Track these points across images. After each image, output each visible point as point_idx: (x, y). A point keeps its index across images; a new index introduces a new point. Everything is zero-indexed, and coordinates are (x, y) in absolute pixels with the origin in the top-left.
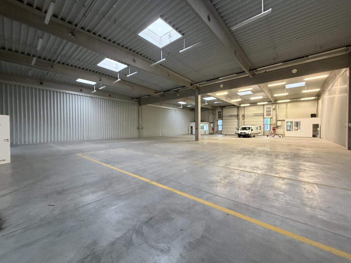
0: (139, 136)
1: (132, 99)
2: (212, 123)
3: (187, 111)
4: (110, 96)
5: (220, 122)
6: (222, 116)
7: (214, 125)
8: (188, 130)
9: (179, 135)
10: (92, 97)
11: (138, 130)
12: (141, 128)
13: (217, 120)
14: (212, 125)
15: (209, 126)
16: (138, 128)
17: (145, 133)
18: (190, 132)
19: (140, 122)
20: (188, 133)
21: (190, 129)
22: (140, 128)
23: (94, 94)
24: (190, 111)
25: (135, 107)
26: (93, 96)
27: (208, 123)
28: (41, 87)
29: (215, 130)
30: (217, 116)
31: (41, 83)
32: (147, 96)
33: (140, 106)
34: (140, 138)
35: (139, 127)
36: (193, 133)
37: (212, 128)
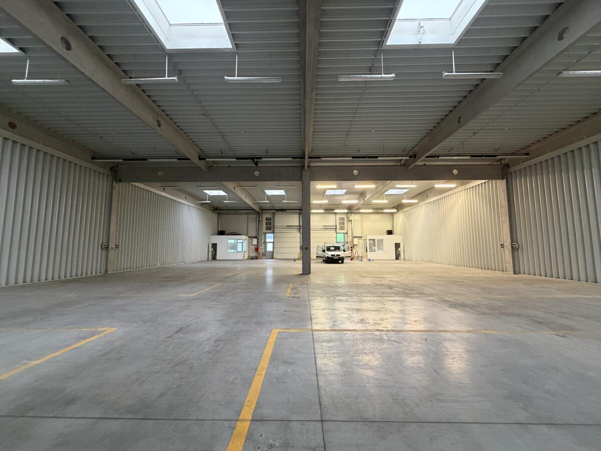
0: (106, 271)
1: (93, 158)
2: (256, 237)
3: (207, 210)
5: (270, 238)
6: (274, 226)
7: (260, 242)
9: (193, 263)
11: (104, 252)
12: (114, 246)
13: (265, 234)
14: (255, 241)
15: (250, 244)
16: (106, 247)
17: (121, 261)
18: (210, 256)
19: (113, 227)
20: (206, 259)
21: (211, 249)
22: (112, 245)
27: (247, 237)
29: (261, 251)
30: (264, 226)
33: (115, 183)
35: (108, 242)
36: (218, 258)
37: (254, 247)
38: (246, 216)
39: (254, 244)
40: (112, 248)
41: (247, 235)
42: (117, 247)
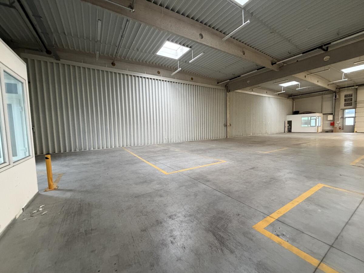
0: (227, 137)
1: (218, 83)
2: (332, 114)
3: (283, 98)
4: (192, 79)
5: (349, 113)
6: (356, 101)
7: (336, 117)
8: (285, 127)
9: (273, 134)
10: (171, 82)
11: (225, 127)
12: (229, 125)
13: (344, 110)
14: (330, 118)
15: (324, 119)
17: (233, 132)
18: (286, 130)
20: (283, 132)
21: (287, 125)
22: (228, 124)
23: (173, 77)
24: (286, 99)
25: (222, 95)
26: (173, 80)
27: (321, 115)
28: (114, 70)
29: (338, 124)
30: (342, 102)
31: (113, 64)
34: (227, 139)
35: (226, 123)
36: (292, 131)
37: (330, 122)
38: (321, 96)
39: (328, 119)
40: (228, 126)
41: (322, 113)
42: (230, 125)
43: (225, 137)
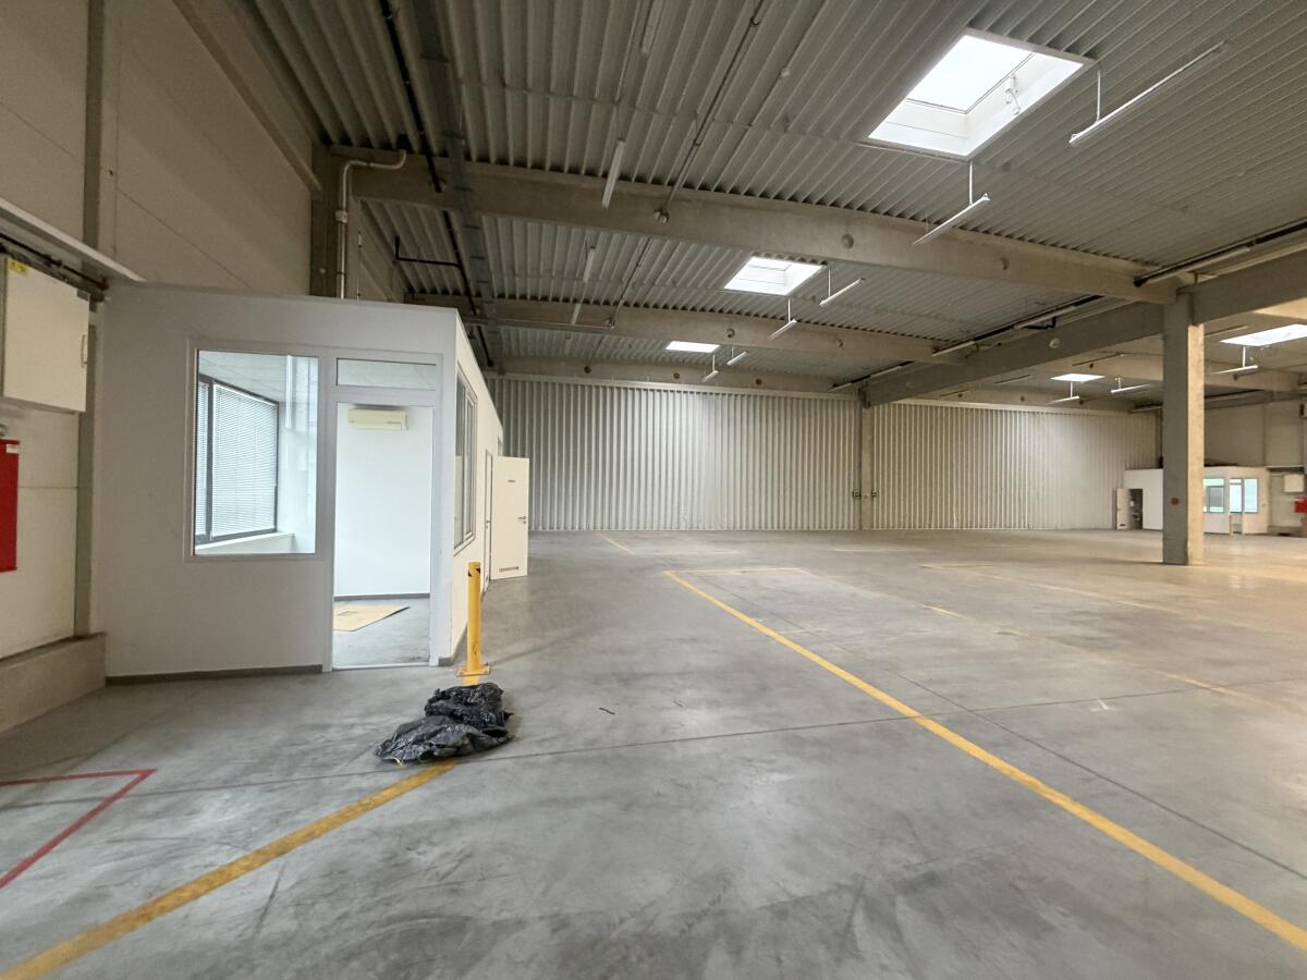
0: (861, 526)
1: (835, 386)
4: (759, 382)
8: (1115, 509)
9: (1057, 530)
10: (705, 393)
11: (857, 501)
12: (869, 495)
14: (1294, 483)
15: (1272, 491)
16: (858, 495)
17: (885, 513)
19: (866, 469)
22: (866, 493)
23: (710, 383)
25: (848, 415)
27: (1262, 472)
31: (587, 370)
32: (899, 367)
33: (864, 410)
34: (862, 532)
35: (861, 489)
36: (1145, 526)
40: (866, 497)
41: (1263, 465)
42: (873, 495)
43: (857, 527)
